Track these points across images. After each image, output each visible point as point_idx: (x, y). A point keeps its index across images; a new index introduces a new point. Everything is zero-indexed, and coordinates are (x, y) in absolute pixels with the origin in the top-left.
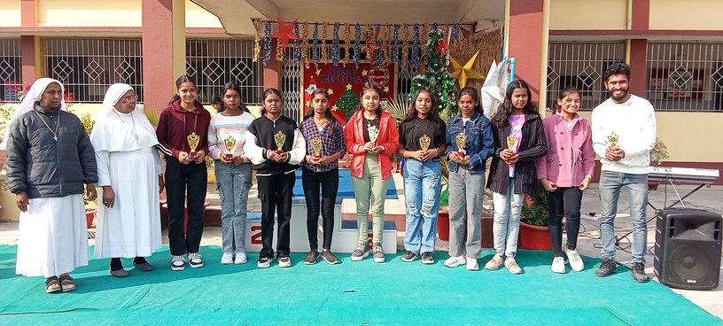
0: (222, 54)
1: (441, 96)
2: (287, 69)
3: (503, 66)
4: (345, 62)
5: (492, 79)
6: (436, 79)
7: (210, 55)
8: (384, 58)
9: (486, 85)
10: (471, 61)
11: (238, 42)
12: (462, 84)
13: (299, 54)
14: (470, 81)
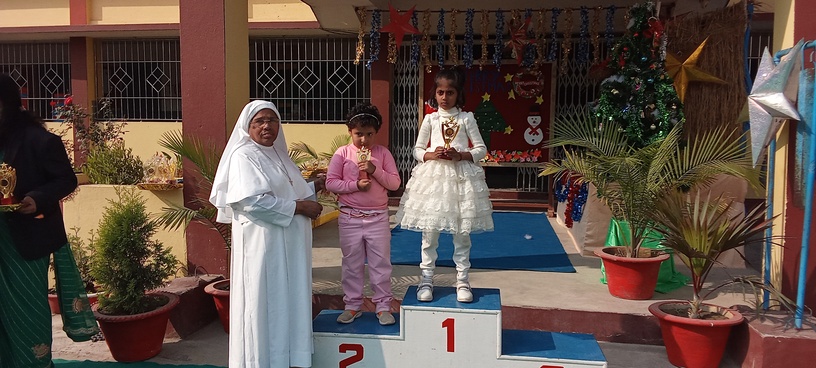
0: (316, 57)
1: (654, 109)
2: (402, 74)
3: (795, 56)
4: (481, 63)
5: (770, 81)
6: (646, 82)
7: (302, 58)
8: (537, 57)
9: (757, 91)
10: (696, 53)
11: (338, 40)
12: (680, 89)
13: (417, 54)
14: (693, 85)
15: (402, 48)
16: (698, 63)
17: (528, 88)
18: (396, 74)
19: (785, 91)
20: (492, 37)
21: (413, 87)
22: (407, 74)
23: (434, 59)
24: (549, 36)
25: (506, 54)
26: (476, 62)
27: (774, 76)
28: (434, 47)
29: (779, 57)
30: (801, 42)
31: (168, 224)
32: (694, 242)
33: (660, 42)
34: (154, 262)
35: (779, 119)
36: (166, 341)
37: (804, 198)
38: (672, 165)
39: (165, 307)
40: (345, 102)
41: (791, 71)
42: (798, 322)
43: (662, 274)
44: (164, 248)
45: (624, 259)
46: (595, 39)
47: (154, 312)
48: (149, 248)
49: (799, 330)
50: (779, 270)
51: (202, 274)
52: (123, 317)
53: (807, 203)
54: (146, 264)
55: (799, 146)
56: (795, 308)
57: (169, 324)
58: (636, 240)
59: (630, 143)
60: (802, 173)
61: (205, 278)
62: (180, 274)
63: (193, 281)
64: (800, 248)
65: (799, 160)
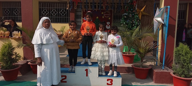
0: (57, 7)
1: (134, 21)
2: (78, 12)
3: (164, 10)
4: (96, 9)
5: (158, 15)
6: (132, 15)
7: (53, 7)
8: (109, 8)
9: (155, 17)
10: (143, 8)
11: (62, 3)
12: (140, 17)
13: (81, 7)
14: (143, 16)
15: (77, 5)
16: (144, 11)
17: (107, 16)
18: (76, 12)
19: (161, 17)
20: (99, 3)
21: (80, 15)
22: (79, 12)
23: (85, 8)
24: (112, 4)
25: (102, 7)
26: (95, 9)
27: (159, 14)
28: (85, 5)
29: (161, 10)
30: (165, 6)
31: (18, 47)
32: (141, 51)
33: (136, 6)
34: (15, 57)
35: (160, 24)
36: (18, 76)
37: (165, 41)
38: (137, 34)
39: (18, 68)
40: (64, 18)
41: (163, 13)
42: (163, 68)
43: (135, 58)
44: (17, 54)
45: (126, 55)
46: (122, 5)
47: (15, 69)
48: (13, 54)
49: (163, 70)
50: (160, 57)
51: (27, 60)
52: (7, 70)
53: (165, 42)
54: (13, 57)
55: (164, 30)
56: (162, 65)
57: (19, 72)
58: (129, 51)
59: (128, 29)
60: (165, 35)
61: (28, 60)
62: (22, 60)
63: (25, 61)
64: (164, 52)
65: (164, 33)
